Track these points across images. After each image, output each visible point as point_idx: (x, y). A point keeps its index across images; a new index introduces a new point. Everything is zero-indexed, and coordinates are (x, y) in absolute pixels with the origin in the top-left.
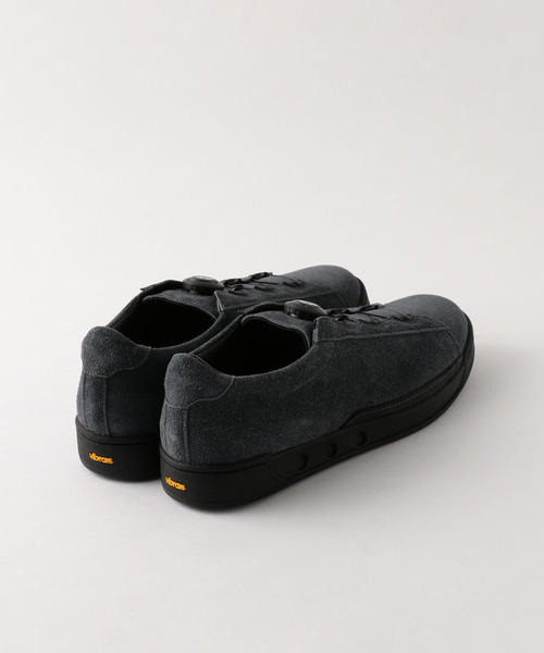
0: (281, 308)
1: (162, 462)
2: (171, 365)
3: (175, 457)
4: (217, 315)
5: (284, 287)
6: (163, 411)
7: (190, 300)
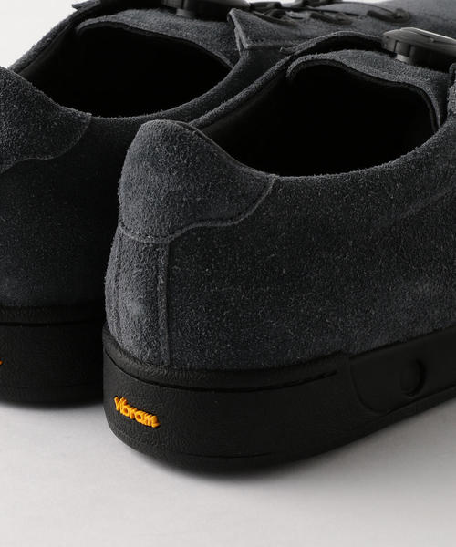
0: (375, 45)
1: (107, 364)
2: (134, 148)
3: (136, 353)
4: (235, 58)
5: (370, 20)
6: (114, 251)
7: (177, 27)
